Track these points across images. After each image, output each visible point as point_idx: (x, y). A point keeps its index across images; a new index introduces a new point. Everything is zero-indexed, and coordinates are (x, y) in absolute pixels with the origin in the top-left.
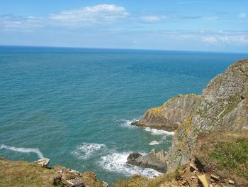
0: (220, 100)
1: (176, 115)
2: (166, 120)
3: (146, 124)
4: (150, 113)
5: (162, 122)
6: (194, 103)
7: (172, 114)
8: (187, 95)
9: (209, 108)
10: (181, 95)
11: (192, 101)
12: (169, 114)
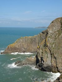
0: (55, 32)
1: (21, 46)
2: (18, 48)
3: (9, 52)
4: (10, 46)
5: (16, 50)
6: (28, 40)
7: (20, 45)
8: (24, 37)
9: (52, 35)
10: (22, 38)
11: (27, 39)
12: (18, 46)
